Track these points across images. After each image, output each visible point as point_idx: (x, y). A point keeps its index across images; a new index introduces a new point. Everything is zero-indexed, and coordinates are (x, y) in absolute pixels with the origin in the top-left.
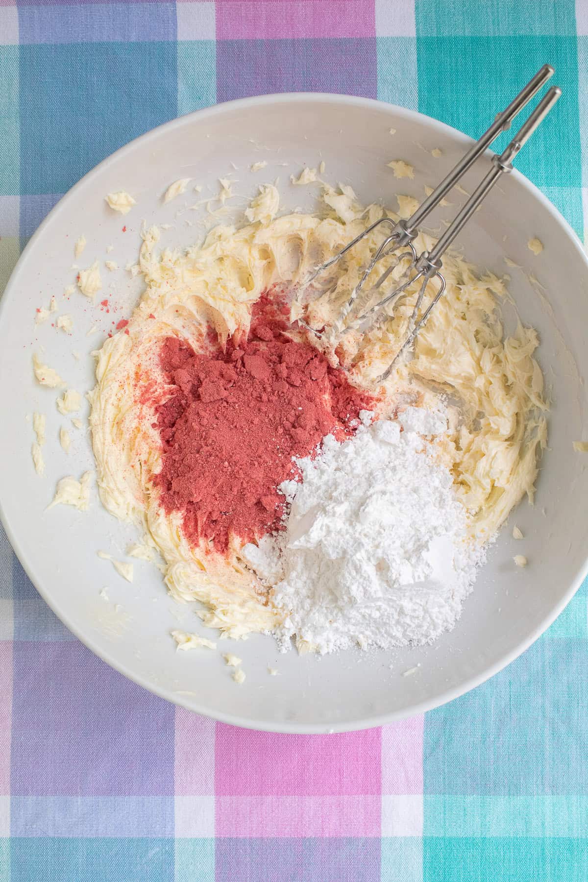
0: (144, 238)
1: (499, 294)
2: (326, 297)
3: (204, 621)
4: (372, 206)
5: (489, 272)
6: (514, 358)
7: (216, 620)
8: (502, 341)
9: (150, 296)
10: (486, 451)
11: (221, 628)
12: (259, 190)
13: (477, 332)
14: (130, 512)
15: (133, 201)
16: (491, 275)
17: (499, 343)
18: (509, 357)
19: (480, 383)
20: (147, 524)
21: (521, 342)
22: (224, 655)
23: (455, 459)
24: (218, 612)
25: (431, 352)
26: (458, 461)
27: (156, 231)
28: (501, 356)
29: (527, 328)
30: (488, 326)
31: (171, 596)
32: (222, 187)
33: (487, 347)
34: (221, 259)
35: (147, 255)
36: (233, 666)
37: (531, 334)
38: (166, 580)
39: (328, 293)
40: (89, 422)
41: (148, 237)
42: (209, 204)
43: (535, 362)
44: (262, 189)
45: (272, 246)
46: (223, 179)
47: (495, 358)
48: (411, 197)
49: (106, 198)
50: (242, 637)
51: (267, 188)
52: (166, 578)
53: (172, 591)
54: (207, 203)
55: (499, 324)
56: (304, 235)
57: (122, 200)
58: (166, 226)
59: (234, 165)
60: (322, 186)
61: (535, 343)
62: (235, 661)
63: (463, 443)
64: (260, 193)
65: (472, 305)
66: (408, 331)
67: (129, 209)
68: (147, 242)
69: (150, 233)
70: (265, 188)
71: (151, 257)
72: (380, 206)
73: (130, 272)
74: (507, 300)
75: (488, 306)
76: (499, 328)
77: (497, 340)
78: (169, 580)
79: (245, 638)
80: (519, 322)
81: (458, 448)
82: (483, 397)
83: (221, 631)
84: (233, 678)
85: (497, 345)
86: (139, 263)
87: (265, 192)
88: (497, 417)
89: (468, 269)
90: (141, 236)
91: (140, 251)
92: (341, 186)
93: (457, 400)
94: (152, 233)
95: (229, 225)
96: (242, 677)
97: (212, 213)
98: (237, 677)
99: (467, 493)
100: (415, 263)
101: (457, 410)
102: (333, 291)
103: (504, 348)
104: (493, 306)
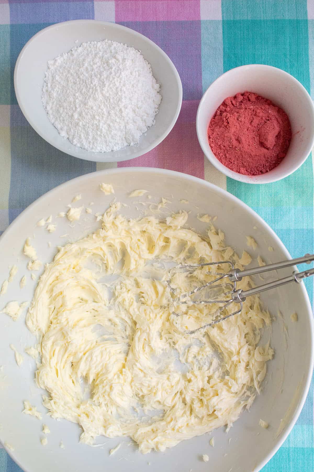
0: (111, 205)
1: (266, 324)
2: (186, 274)
3: (44, 401)
4: (229, 247)
5: (267, 310)
6: (257, 358)
7: (49, 404)
8: (256, 345)
9: (100, 233)
10: (219, 394)
11: (50, 410)
12: (179, 211)
13: (247, 334)
14: (37, 330)
15: (113, 191)
16: (268, 313)
17: (255, 345)
18: (256, 355)
19: (235, 358)
20: (43, 339)
21: (264, 352)
22: (43, 425)
23: (204, 386)
24: (52, 401)
25: (221, 329)
26: (205, 388)
27: (119, 204)
28: (252, 352)
29: (271, 348)
30: (254, 334)
31: (35, 381)
32: (161, 202)
33: (248, 344)
34: (144, 232)
35: (109, 214)
36: (44, 433)
37: (271, 352)
38: (36, 372)
39: (188, 273)
40: (40, 278)
41: (114, 206)
42: (151, 205)
43: (265, 365)
44: (180, 211)
45: (171, 240)
46: (164, 198)
47: (249, 351)
48: (250, 255)
49: (101, 185)
50: (58, 419)
51: (183, 213)
52: (37, 371)
53: (36, 379)
54: (150, 205)
55: (260, 336)
56: (189, 244)
57: (108, 188)
58: (125, 205)
59: (172, 196)
60: (210, 226)
61: (270, 357)
62: (47, 431)
63: (212, 381)
64: (179, 213)
65: (252, 320)
66: (215, 314)
67: (109, 194)
68: (112, 208)
69: (115, 205)
70: (183, 212)
71: (110, 216)
72: (233, 250)
73: (96, 217)
74: (269, 329)
75: (258, 325)
76: (258, 338)
77: (254, 343)
78: (38, 373)
79: (59, 420)
80: (269, 342)
81: (208, 382)
82: (233, 365)
83: (49, 411)
84: (41, 441)
85: (253, 346)
86: (103, 215)
87: (181, 214)
88: (234, 381)
89: (259, 303)
90: (111, 204)
91: (106, 210)
92: (219, 231)
93: (221, 357)
94: (116, 205)
95: (156, 218)
96: (45, 442)
97: (151, 209)
98: (43, 441)
99: (200, 407)
100: (233, 292)
101: (219, 362)
102: (191, 273)
103: (255, 349)
104: (261, 327)
